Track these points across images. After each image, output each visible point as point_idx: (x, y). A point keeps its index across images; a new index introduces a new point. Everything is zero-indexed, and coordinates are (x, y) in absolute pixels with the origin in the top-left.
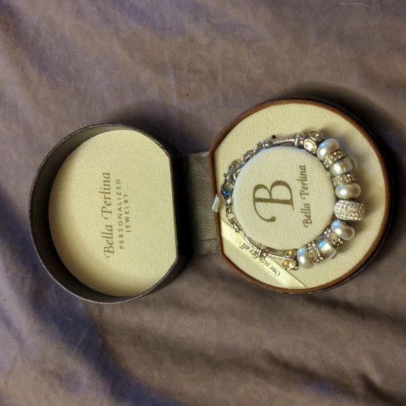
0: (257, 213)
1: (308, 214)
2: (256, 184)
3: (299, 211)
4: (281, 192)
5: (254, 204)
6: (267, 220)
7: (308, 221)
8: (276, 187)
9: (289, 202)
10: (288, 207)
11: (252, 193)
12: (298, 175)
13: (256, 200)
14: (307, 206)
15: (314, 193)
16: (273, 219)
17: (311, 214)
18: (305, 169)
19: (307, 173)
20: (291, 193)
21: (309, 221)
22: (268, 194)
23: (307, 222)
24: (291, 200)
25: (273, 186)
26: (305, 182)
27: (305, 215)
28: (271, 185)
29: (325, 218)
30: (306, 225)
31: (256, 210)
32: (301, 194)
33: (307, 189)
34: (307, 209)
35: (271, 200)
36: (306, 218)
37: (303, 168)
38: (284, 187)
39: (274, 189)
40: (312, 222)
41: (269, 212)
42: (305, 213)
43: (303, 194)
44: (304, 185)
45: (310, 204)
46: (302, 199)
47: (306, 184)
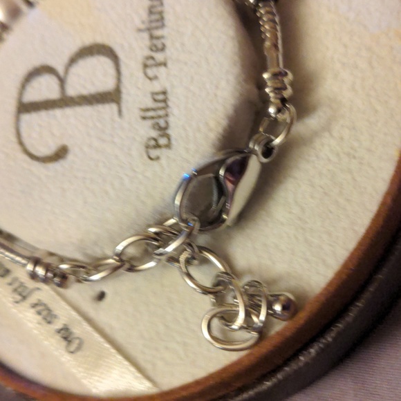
0: (22, 143)
3: (138, 114)
5: (18, 120)
6: (45, 160)
7: (160, 140)
8: (81, 62)
9: (112, 97)
10: (109, 109)
11: (16, 92)
12: (140, 17)
13: (24, 109)
14: (162, 98)
16: (60, 154)
17: (171, 119)
19: (165, 7)
20: (118, 70)
21: (163, 141)
22: (57, 87)
23: (158, 146)
24: (117, 90)
25: (73, 61)
26: (158, 33)
28: (66, 60)
29: (212, 124)
30: (154, 153)
31: (20, 136)
32: (145, 66)
34: (159, 107)
35: (65, 102)
36: (154, 134)
38: (103, 59)
39: (73, 70)
40: (173, 142)
41: (53, 135)
42: (152, 118)
43: (151, 66)
44: (155, 42)
45: (169, 90)
46: (148, 81)
47: (162, 37)
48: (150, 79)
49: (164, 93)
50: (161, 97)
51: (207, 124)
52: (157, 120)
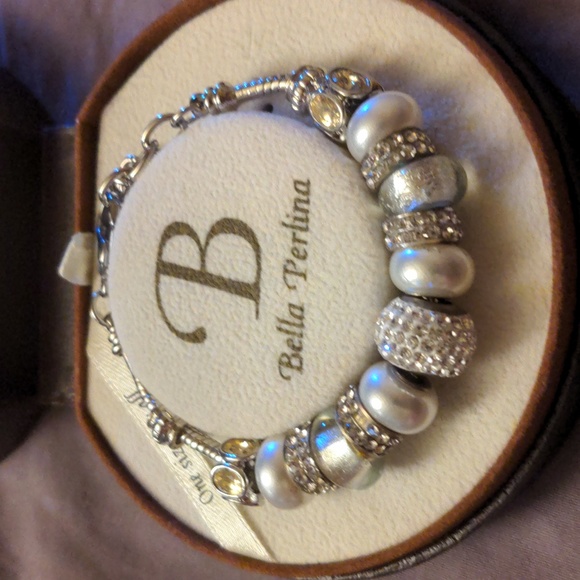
0: (161, 308)
1: (296, 340)
2: (170, 221)
3: (272, 323)
4: (229, 257)
5: (158, 281)
6: (182, 336)
7: (291, 360)
8: (222, 237)
9: (249, 291)
10: (246, 304)
11: (155, 244)
12: (285, 208)
13: (165, 268)
15: (321, 275)
16: (197, 337)
17: (305, 341)
18: (307, 193)
19: (311, 208)
20: (259, 264)
21: (295, 362)
22: (197, 257)
23: (289, 365)
24: (256, 286)
25: (213, 233)
26: (302, 235)
27: (290, 343)
28: (208, 228)
29: (343, 362)
30: (287, 372)
31: (159, 300)
32: (286, 271)
33: (304, 258)
34: (294, 322)
35: (202, 277)
36: (289, 351)
37: (303, 188)
38: (244, 242)
39: (213, 242)
40: (304, 367)
41: (192, 312)
42: (287, 332)
43: (292, 272)
44: (297, 244)
45: (306, 307)
46: (286, 288)
47: (305, 243)
48: (289, 287)
49: (302, 309)
50: (297, 312)
51: (337, 360)
52: (290, 336)
